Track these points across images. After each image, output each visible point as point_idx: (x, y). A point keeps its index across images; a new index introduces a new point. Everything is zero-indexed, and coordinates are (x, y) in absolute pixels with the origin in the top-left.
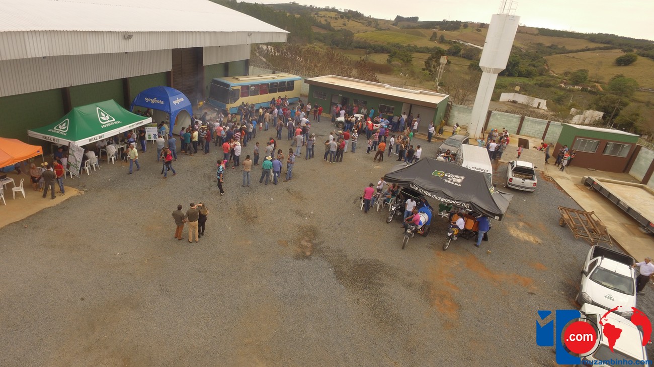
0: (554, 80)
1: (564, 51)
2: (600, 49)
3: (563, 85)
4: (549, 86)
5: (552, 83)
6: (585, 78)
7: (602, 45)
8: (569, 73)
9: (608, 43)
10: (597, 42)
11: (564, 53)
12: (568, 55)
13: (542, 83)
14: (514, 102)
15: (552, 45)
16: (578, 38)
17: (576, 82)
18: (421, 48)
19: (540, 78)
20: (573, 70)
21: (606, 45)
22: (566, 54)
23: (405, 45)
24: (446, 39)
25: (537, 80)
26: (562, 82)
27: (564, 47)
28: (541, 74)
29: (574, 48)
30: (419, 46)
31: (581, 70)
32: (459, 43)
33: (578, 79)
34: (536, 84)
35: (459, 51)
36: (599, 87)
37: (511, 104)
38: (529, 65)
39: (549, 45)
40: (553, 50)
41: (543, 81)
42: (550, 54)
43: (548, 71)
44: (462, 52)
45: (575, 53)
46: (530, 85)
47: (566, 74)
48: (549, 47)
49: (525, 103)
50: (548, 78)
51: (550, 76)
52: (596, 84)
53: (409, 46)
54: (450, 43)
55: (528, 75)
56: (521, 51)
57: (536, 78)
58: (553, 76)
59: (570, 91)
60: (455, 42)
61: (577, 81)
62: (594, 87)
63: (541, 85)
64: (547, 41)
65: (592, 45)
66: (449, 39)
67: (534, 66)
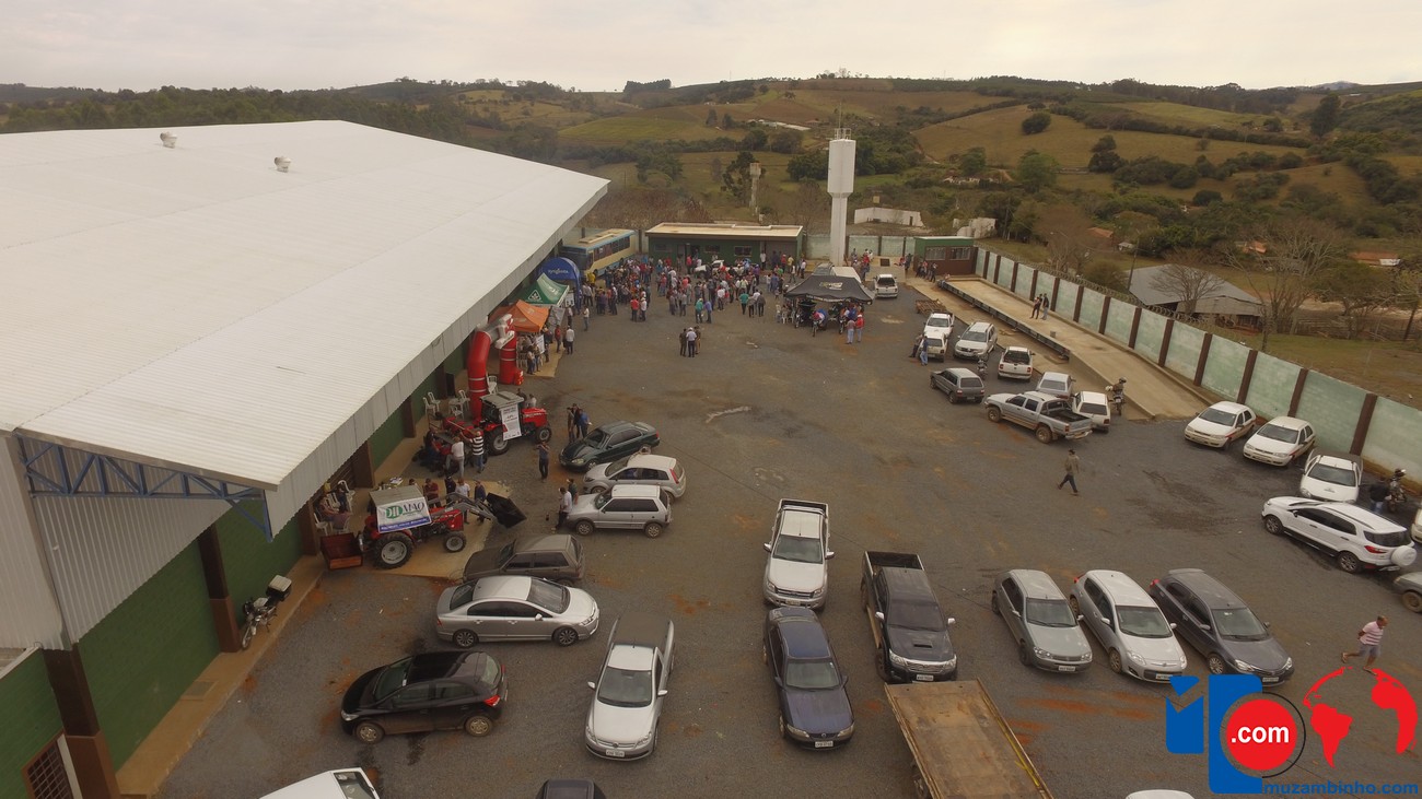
0: (934, 171)
1: (941, 118)
2: (997, 106)
3: (951, 180)
4: (929, 184)
5: (933, 177)
6: (982, 162)
7: (1000, 100)
8: (957, 156)
9: (1007, 94)
10: (991, 95)
11: (943, 120)
12: (948, 123)
13: (917, 180)
14: (876, 221)
15: (922, 108)
16: (958, 91)
17: (970, 173)
18: (693, 143)
19: (912, 171)
20: (963, 150)
21: (1006, 99)
22: (945, 123)
23: (661, 142)
24: (735, 120)
25: (909, 176)
26: (948, 175)
27: (940, 110)
28: (913, 165)
29: (957, 110)
30: (688, 141)
31: (974, 150)
32: (760, 125)
33: (972, 165)
34: (906, 184)
35: (765, 140)
36: (1006, 176)
37: (872, 225)
38: (890, 150)
39: (916, 108)
40: (925, 116)
41: (918, 177)
42: (921, 125)
43: (922, 157)
44: (770, 141)
45: (961, 119)
46: (898, 187)
47: (952, 158)
48: (916, 112)
49: (891, 221)
50: (925, 170)
51: (927, 166)
52: (1001, 171)
53: (670, 143)
54: (744, 126)
55: (893, 168)
56: (871, 125)
57: (905, 173)
58: (933, 166)
59: (963, 187)
60: (753, 124)
61: (971, 169)
62: (997, 176)
63: (915, 185)
64: (911, 103)
65: (984, 102)
66: (740, 120)
67: (899, 151)
